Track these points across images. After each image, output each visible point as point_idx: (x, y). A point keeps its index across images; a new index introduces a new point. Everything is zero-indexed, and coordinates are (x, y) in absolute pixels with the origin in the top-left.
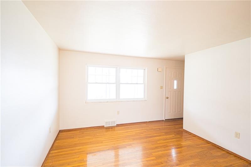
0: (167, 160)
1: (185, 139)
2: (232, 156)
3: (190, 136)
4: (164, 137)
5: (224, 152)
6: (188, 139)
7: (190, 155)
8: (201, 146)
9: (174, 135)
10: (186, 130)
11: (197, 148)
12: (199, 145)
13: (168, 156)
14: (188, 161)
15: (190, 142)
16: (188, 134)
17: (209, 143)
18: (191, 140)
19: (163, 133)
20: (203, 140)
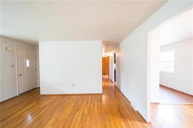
0: (40, 122)
1: (46, 100)
2: (72, 96)
3: (47, 97)
4: (27, 108)
5: (68, 96)
6: (48, 99)
7: (54, 108)
8: (57, 99)
9: (35, 102)
10: (42, 95)
11: (56, 101)
12: (56, 99)
13: (39, 119)
14: (55, 112)
15: (50, 100)
16: (45, 97)
17: (60, 96)
18: (50, 99)
19: (24, 105)
20: (56, 95)
